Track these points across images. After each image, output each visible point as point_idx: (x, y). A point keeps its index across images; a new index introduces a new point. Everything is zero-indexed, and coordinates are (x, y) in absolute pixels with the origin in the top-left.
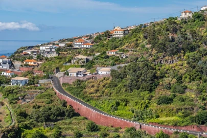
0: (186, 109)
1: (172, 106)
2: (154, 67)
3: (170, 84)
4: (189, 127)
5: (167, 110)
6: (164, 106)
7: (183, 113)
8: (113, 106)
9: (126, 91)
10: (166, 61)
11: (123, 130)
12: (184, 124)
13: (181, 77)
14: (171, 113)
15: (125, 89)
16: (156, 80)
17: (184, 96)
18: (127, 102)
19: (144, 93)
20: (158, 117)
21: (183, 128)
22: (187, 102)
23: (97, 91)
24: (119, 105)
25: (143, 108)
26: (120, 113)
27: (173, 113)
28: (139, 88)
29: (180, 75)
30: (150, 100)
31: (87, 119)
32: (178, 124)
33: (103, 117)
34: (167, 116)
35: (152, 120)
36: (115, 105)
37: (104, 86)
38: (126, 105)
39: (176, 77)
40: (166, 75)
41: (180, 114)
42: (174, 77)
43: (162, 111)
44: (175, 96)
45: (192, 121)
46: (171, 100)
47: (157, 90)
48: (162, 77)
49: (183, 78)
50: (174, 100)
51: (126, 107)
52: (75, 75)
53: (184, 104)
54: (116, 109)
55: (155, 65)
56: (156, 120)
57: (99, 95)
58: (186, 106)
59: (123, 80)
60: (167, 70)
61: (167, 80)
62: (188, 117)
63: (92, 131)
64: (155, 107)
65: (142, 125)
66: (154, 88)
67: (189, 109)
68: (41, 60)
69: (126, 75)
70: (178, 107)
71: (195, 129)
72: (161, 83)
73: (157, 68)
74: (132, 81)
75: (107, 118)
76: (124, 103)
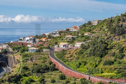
0: (120, 68)
1: (112, 66)
2: (107, 42)
3: (115, 53)
4: (120, 80)
5: (109, 69)
6: (107, 66)
7: (117, 71)
8: (77, 65)
9: (88, 56)
10: (115, 39)
11: (79, 80)
12: (117, 78)
13: (123, 49)
14: (111, 70)
15: (87, 56)
16: (106, 50)
17: (121, 61)
18: (85, 63)
19: (97, 58)
20: (102, 72)
21: (116, 80)
22: (122, 64)
23: (72, 56)
24: (81, 65)
25: (94, 67)
26: (80, 70)
27: (112, 71)
28: (95, 55)
29: (122, 48)
30: (100, 62)
31: (61, 72)
32: (113, 77)
33: (70, 71)
34: (108, 72)
35: (98, 75)
36: (78, 65)
37: (76, 53)
38: (85, 65)
39: (119, 49)
40: (113, 47)
41: (115, 71)
42: (118, 49)
43: (105, 69)
44: (115, 60)
45: (122, 76)
46: (113, 63)
47: (106, 57)
48: (111, 48)
49: (124, 50)
50: (115, 63)
51: (85, 66)
52: (62, 47)
53: (120, 66)
54: (79, 67)
55: (108, 42)
56: (100, 75)
57: (72, 59)
58: (121, 67)
59: (87, 50)
60: (115, 44)
61: (113, 51)
62: (120, 74)
63: (62, 80)
64: (101, 67)
65: (90, 77)
66: (104, 55)
67: (122, 68)
68: (50, 38)
69: (89, 47)
70: (115, 67)
71: (123, 81)
72: (109, 52)
73: (109, 43)
74: (91, 50)
75: (72, 72)
76: (83, 64)
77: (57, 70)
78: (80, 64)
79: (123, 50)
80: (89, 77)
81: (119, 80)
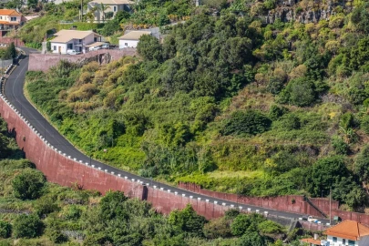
0: (294, 150)
1: (259, 139)
2: (259, 29)
3: (286, 79)
4: (281, 203)
5: (241, 151)
7: (276, 161)
8: (103, 133)
9: (162, 94)
10: (300, 11)
11: (99, 199)
12: (268, 191)
13: (325, 61)
14: (250, 158)
15: (158, 90)
16: (247, 66)
17: (308, 114)
18: (143, 124)
19: (199, 100)
21: (265, 203)
22: (306, 130)
23: (93, 92)
24: (124, 132)
25: (174, 143)
26: (113, 155)
27: (257, 159)
28: (192, 88)
29: (324, 53)
30: (209, 120)
31: (33, 166)
32: (254, 191)
33: (64, 162)
34: (237, 167)
35: (187, 178)
36: (110, 132)
37: (114, 80)
38: (140, 132)
39: (308, 62)
40: (284, 53)
41: (269, 162)
42: (304, 60)
43: (227, 152)
44: (279, 113)
45: (296, 187)
46: (267, 124)
47: (240, 96)
48: (274, 56)
49: (331, 65)
50: (275, 123)
51: (139, 138)
52: (64, 49)
53: (295, 137)
54: (110, 145)
55: (264, 25)
56: (197, 177)
57: (91, 104)
58: (298, 142)
59: (163, 66)
60: (294, 38)
61: (280, 67)
62: (288, 175)
63: (24, 199)
64: (210, 142)
65: (150, 189)
66: (235, 90)
67: (304, 149)
69: (175, 51)
70: (272, 144)
71: (297, 208)
72: (259, 76)
73: (268, 33)
74: (178, 67)
75: (71, 165)
76: (134, 128)
77: (20, 154)
78: (119, 129)
79: (326, 66)
80: (145, 190)
81: (278, 200)
